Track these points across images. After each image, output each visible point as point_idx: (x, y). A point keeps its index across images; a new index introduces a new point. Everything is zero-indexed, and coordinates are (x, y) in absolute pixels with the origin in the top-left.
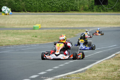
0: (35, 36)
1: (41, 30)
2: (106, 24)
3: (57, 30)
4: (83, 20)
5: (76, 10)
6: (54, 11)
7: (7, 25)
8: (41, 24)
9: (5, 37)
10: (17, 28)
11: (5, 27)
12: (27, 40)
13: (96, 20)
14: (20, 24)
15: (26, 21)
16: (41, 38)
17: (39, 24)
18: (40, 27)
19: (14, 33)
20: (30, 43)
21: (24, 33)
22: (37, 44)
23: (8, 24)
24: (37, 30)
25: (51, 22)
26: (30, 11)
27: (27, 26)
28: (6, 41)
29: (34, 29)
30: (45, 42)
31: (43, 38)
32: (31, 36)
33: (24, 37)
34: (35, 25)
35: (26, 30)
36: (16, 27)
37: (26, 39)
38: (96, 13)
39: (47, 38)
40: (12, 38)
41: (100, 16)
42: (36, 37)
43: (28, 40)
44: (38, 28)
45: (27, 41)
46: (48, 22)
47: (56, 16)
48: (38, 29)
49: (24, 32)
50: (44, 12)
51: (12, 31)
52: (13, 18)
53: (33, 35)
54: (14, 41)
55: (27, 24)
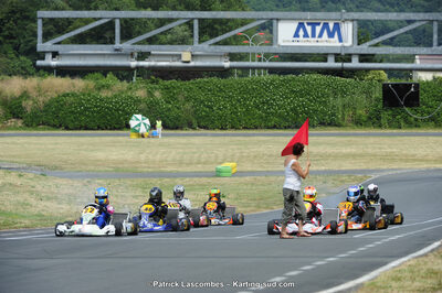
1: (237, 178)
2: (415, 160)
4: (353, 150)
5: (333, 124)
6: (274, 127)
7: (145, 165)
8: (237, 162)
10: (171, 172)
11: (139, 170)
13: (389, 150)
14: (181, 163)
15: (194, 153)
17: (232, 161)
18: (234, 171)
21: (190, 185)
23: (146, 162)
25: (264, 155)
26: (205, 128)
27: (200, 168)
29: (218, 174)
30: (248, 209)
31: (243, 201)
34: (221, 163)
35: (196, 179)
36: (169, 169)
38: (389, 131)
39: (253, 200)
41: (399, 138)
44: (229, 172)
46: (255, 157)
47: (276, 138)
48: (230, 174)
49: (192, 182)
50: (245, 128)
52: (161, 145)
55: (199, 163)
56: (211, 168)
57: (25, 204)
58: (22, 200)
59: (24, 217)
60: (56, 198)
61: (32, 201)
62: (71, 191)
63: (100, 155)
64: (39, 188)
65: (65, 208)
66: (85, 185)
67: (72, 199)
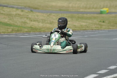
0: (102, 21)
1: (109, 15)
7: (71, 8)
8: (109, 8)
9: (70, 21)
10: (82, 12)
11: (69, 10)
12: (94, 25)
14: (86, 8)
15: (91, 4)
16: (109, 23)
17: (107, 8)
18: (108, 12)
19: (78, 17)
20: (98, 28)
21: (90, 17)
22: (105, 30)
24: (104, 14)
27: (93, 10)
28: (71, 26)
29: (101, 13)
30: (114, 27)
31: (112, 24)
32: (97, 21)
33: (90, 21)
34: (102, 8)
35: (92, 15)
36: (81, 10)
39: (116, 24)
40: (78, 22)
42: (103, 22)
43: (95, 26)
44: (105, 12)
51: (77, 16)
53: (100, 20)
54: (80, 27)
55: (93, 8)
56: (99, 10)
57: (25, 23)
58: (24, 21)
59: (25, 28)
60: (37, 21)
61: (28, 21)
62: (43, 18)
64: (30, 16)
65: (41, 25)
66: (48, 16)
67: (43, 21)
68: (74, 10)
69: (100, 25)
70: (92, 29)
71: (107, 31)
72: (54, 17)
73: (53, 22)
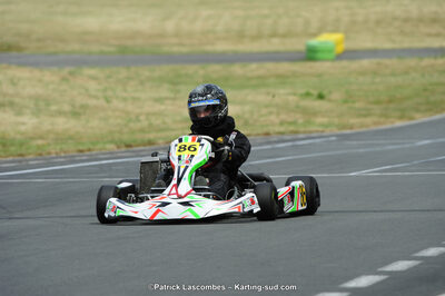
0: (315, 93)
1: (344, 63)
3: (427, 62)
7: (174, 40)
8: (346, 32)
9: (167, 98)
10: (223, 54)
11: (166, 49)
12: (278, 114)
14: (241, 36)
15: (266, 16)
16: (346, 102)
17: (335, 31)
18: (340, 49)
20: (292, 128)
21: (259, 77)
22: (328, 133)
23: (177, 35)
24: (327, 60)
25: (395, 19)
27: (275, 45)
28: (168, 120)
29: (310, 55)
30: (368, 120)
31: (357, 105)
32: (294, 94)
33: (261, 97)
34: (315, 35)
35: (270, 66)
36: (221, 47)
37: (274, 110)
39: (378, 102)
42: (321, 97)
43: (283, 117)
44: (330, 51)
45: (277, 121)
46: (378, 23)
48: (332, 56)
49: (261, 72)
51: (201, 72)
53: (303, 91)
55: (274, 35)
56: (298, 45)
60: (11, 104)
62: (39, 90)
63: (92, 23)
65: (29, 122)
66: (64, 79)
67: (41, 105)
68: (184, 50)
69: (304, 111)
70: (265, 130)
71: (334, 138)
72: (93, 86)
73: (84, 107)
